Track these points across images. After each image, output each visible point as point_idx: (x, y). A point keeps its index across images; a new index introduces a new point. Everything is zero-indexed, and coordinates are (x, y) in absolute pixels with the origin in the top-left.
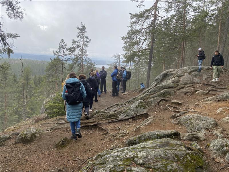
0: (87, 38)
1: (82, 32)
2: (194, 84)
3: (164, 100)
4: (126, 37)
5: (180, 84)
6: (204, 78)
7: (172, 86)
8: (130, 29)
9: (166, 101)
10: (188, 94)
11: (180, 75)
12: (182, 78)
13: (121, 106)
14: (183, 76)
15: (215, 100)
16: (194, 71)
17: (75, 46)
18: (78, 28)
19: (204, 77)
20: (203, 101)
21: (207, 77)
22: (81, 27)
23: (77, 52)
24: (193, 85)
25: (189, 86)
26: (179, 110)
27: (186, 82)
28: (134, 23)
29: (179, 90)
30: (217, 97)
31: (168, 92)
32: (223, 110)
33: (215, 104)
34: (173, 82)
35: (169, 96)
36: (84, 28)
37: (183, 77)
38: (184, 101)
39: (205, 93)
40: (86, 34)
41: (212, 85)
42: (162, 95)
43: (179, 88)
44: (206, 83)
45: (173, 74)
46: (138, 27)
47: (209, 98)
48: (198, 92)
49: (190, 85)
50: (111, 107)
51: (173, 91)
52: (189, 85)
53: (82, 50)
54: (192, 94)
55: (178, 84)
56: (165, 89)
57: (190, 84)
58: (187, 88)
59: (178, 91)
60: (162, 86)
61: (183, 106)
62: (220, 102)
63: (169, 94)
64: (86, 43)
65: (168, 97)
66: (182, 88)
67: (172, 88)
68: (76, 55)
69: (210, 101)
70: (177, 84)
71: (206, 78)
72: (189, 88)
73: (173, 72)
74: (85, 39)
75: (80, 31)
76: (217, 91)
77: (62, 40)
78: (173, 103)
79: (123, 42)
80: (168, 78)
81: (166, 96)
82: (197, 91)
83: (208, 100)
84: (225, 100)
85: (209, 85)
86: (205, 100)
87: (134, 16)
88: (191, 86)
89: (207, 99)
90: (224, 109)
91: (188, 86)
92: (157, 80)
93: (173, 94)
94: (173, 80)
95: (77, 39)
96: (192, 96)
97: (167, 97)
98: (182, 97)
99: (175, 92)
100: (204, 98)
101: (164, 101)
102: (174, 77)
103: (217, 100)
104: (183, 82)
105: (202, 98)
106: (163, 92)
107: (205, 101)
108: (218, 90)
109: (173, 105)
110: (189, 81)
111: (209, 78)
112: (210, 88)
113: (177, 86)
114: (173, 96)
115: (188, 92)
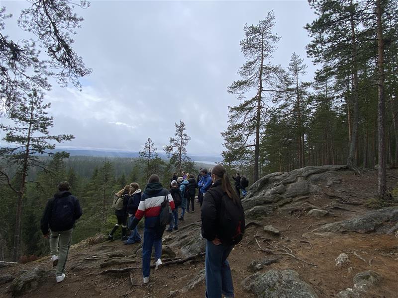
0: (185, 135)
1: (180, 130)
2: (309, 195)
3: (254, 224)
4: (227, 134)
5: (284, 197)
6: (329, 184)
7: (270, 200)
8: (229, 123)
9: (258, 226)
10: (297, 213)
11: (288, 181)
12: (290, 186)
13: (196, 229)
14: (293, 182)
15: (338, 231)
16: (314, 174)
17: (172, 144)
18: (177, 126)
19: (329, 182)
20: (316, 231)
21: (333, 182)
22: (179, 125)
23: (175, 150)
24: (307, 198)
25: (300, 200)
26: (270, 248)
27: (296, 193)
28: (233, 117)
29: (281, 206)
30: (342, 225)
31: (262, 210)
32: (348, 260)
33: (337, 238)
34: (274, 193)
35: (263, 217)
36: (183, 125)
37: (292, 184)
38: (285, 229)
39: (322, 214)
40: (184, 132)
41: (339, 198)
42: (251, 215)
43: (281, 203)
44: (330, 193)
45: (277, 180)
46: (240, 121)
47: (327, 226)
48: (311, 211)
49: (302, 197)
50: (184, 228)
51: (271, 209)
52: (300, 198)
53: (180, 149)
54: (301, 215)
55: (282, 196)
56: (258, 204)
57: (303, 195)
58: (296, 203)
59: (279, 209)
60: (254, 200)
61: (281, 238)
62: (346, 236)
63: (264, 213)
64: (185, 141)
65: (262, 219)
66: (288, 203)
67: (270, 203)
68: (174, 154)
69: (329, 231)
70: (280, 196)
71: (331, 184)
72: (300, 202)
73: (277, 178)
74: (184, 137)
75: (178, 128)
76: (344, 210)
77: (149, 139)
78: (266, 231)
79: (223, 138)
80: (270, 185)
81: (258, 218)
82: (310, 209)
83: (326, 230)
84: (356, 232)
85: (335, 197)
86: (320, 228)
87: (232, 109)
88: (303, 199)
89: (324, 227)
90: (351, 255)
91: (298, 199)
92: (253, 188)
93: (270, 213)
94: (274, 191)
95: (175, 137)
96: (302, 217)
97: (260, 220)
98: (285, 220)
99: (274, 210)
100: (319, 225)
101: (254, 227)
102: (278, 185)
103: (341, 230)
104: (291, 192)
105: (318, 223)
106: (253, 211)
107: (321, 231)
108: (347, 207)
109: (266, 237)
110: (302, 191)
111: (336, 183)
112: (334, 203)
113: (279, 200)
114: (269, 217)
115: (296, 210)
